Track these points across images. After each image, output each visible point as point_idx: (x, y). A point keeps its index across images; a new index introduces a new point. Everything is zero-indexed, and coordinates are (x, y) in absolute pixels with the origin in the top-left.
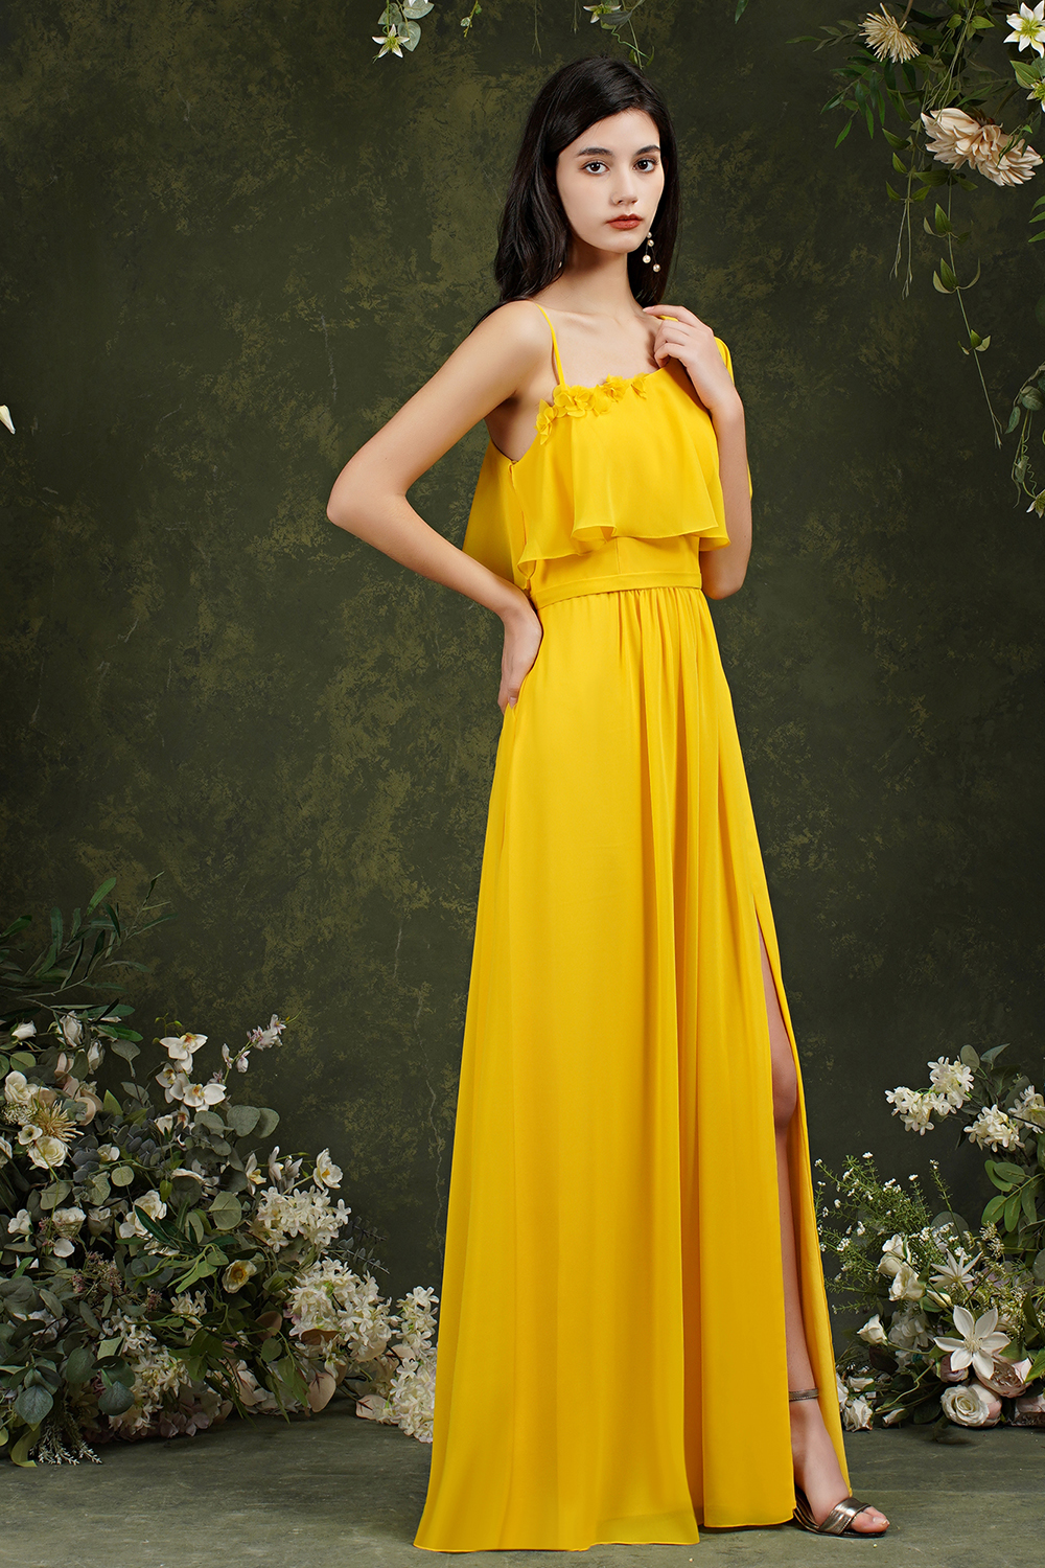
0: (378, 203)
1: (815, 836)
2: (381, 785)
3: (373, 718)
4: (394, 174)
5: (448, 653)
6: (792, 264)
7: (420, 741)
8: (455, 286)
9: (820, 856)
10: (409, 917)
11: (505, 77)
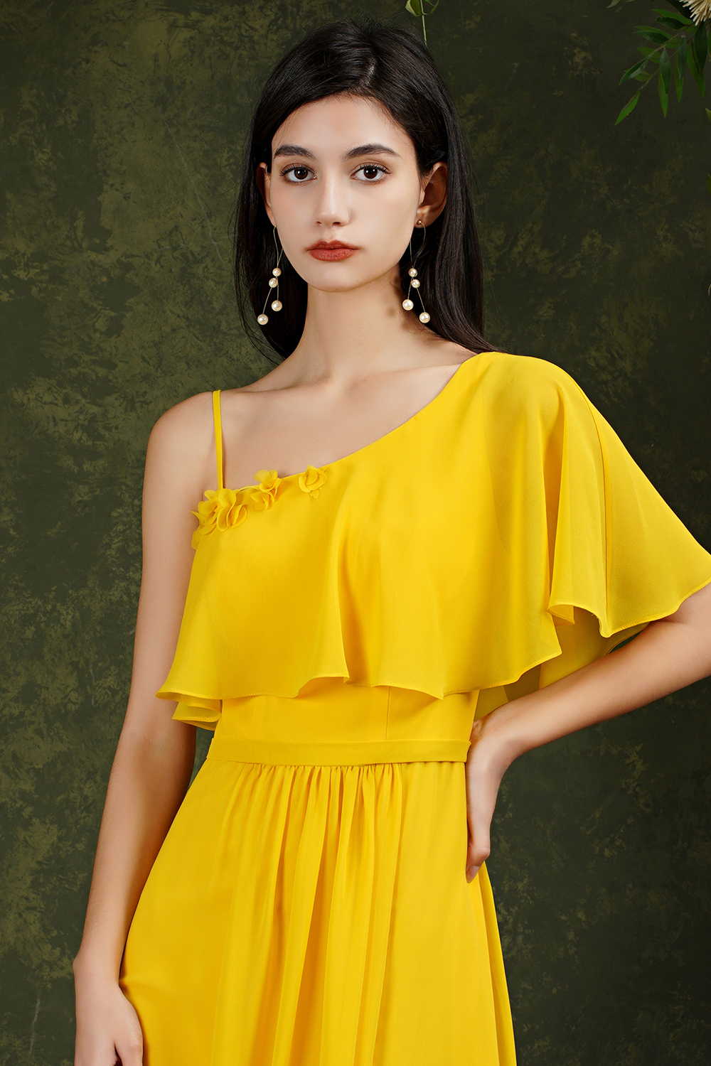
0: (40, 155)
1: (510, 913)
2: (22, 834)
3: (15, 757)
4: (61, 122)
5: (105, 685)
6: (516, 250)
7: (72, 795)
8: (127, 256)
9: (514, 940)
10: (49, 986)
11: (195, 15)
